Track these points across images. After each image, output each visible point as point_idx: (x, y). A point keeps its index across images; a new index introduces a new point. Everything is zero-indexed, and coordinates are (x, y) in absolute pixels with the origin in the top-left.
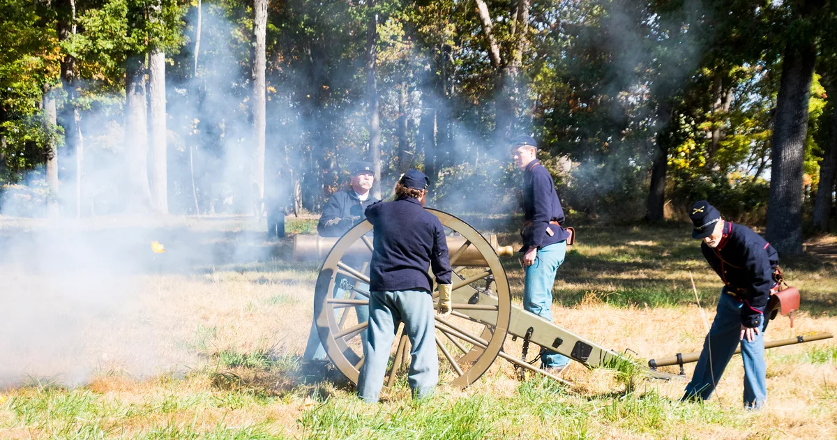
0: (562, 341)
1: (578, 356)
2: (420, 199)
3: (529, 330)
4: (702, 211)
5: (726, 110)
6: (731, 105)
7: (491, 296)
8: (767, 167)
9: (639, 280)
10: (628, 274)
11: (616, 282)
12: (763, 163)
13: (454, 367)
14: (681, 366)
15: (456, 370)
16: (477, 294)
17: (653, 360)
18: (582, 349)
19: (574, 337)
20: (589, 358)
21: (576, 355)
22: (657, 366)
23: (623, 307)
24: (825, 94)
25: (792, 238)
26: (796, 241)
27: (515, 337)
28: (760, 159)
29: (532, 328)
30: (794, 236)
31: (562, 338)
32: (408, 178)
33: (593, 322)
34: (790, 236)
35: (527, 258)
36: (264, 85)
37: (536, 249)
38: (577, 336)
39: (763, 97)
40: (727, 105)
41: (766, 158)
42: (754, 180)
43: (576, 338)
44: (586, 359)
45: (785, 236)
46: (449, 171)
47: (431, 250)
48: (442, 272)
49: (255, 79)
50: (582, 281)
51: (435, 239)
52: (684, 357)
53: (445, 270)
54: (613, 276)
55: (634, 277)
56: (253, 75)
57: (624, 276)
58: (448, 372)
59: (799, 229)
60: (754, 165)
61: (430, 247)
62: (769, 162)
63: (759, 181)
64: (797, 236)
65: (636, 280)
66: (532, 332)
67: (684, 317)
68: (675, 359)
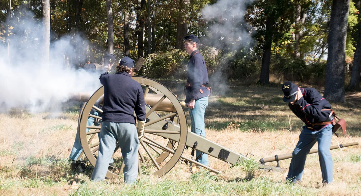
0: (213, 149)
1: (222, 157)
2: (130, 73)
3: (195, 143)
4: (289, 88)
5: (303, 22)
6: (306, 19)
7: (175, 125)
8: (325, 54)
9: (256, 116)
10: (249, 112)
11: (242, 117)
12: (323, 51)
13: (155, 164)
14: (278, 162)
15: (156, 166)
16: (167, 124)
17: (263, 159)
18: (224, 153)
19: (219, 147)
20: (228, 158)
21: (221, 156)
22: (264, 162)
23: (247, 131)
24: (358, 12)
25: (339, 93)
26: (341, 94)
27: (187, 147)
28: (321, 49)
29: (196, 142)
30: (340, 91)
31: (213, 147)
32: (124, 62)
33: (231, 139)
34: (338, 92)
35: (190, 106)
36: (49, 8)
37: (194, 100)
38: (221, 146)
39: (323, 15)
40: (304, 20)
41: (325, 49)
42: (319, 60)
43: (221, 147)
44: (226, 159)
45: (335, 92)
46: (152, 56)
47: (136, 102)
48: (141, 114)
49: (44, 5)
50: (225, 116)
51: (138, 96)
52: (279, 157)
53: (143, 113)
54: (242, 114)
55: (253, 114)
56: (43, 3)
57: (248, 114)
58: (152, 167)
59: (343, 88)
60: (318, 52)
61: (135, 100)
62: (327, 51)
63: (321, 61)
64: (342, 91)
65: (254, 116)
66: (197, 144)
67: (281, 136)
68: (274, 158)
